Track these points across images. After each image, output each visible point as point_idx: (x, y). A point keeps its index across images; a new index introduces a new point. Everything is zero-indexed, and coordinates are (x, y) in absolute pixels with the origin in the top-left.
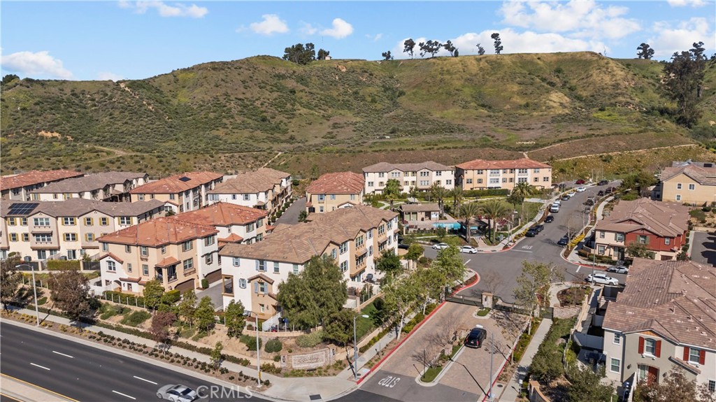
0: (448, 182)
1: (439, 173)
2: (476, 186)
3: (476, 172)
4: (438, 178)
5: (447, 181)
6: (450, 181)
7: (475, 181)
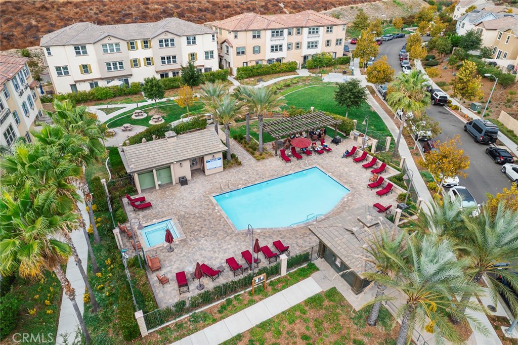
0: (209, 55)
1: (191, 40)
2: (251, 59)
3: (250, 34)
4: (192, 49)
5: (207, 53)
6: (212, 52)
7: (249, 51)
